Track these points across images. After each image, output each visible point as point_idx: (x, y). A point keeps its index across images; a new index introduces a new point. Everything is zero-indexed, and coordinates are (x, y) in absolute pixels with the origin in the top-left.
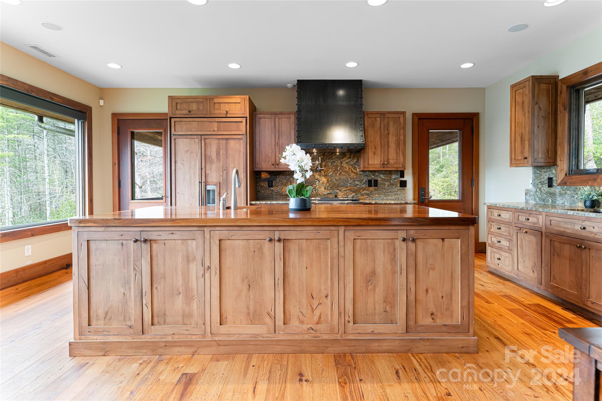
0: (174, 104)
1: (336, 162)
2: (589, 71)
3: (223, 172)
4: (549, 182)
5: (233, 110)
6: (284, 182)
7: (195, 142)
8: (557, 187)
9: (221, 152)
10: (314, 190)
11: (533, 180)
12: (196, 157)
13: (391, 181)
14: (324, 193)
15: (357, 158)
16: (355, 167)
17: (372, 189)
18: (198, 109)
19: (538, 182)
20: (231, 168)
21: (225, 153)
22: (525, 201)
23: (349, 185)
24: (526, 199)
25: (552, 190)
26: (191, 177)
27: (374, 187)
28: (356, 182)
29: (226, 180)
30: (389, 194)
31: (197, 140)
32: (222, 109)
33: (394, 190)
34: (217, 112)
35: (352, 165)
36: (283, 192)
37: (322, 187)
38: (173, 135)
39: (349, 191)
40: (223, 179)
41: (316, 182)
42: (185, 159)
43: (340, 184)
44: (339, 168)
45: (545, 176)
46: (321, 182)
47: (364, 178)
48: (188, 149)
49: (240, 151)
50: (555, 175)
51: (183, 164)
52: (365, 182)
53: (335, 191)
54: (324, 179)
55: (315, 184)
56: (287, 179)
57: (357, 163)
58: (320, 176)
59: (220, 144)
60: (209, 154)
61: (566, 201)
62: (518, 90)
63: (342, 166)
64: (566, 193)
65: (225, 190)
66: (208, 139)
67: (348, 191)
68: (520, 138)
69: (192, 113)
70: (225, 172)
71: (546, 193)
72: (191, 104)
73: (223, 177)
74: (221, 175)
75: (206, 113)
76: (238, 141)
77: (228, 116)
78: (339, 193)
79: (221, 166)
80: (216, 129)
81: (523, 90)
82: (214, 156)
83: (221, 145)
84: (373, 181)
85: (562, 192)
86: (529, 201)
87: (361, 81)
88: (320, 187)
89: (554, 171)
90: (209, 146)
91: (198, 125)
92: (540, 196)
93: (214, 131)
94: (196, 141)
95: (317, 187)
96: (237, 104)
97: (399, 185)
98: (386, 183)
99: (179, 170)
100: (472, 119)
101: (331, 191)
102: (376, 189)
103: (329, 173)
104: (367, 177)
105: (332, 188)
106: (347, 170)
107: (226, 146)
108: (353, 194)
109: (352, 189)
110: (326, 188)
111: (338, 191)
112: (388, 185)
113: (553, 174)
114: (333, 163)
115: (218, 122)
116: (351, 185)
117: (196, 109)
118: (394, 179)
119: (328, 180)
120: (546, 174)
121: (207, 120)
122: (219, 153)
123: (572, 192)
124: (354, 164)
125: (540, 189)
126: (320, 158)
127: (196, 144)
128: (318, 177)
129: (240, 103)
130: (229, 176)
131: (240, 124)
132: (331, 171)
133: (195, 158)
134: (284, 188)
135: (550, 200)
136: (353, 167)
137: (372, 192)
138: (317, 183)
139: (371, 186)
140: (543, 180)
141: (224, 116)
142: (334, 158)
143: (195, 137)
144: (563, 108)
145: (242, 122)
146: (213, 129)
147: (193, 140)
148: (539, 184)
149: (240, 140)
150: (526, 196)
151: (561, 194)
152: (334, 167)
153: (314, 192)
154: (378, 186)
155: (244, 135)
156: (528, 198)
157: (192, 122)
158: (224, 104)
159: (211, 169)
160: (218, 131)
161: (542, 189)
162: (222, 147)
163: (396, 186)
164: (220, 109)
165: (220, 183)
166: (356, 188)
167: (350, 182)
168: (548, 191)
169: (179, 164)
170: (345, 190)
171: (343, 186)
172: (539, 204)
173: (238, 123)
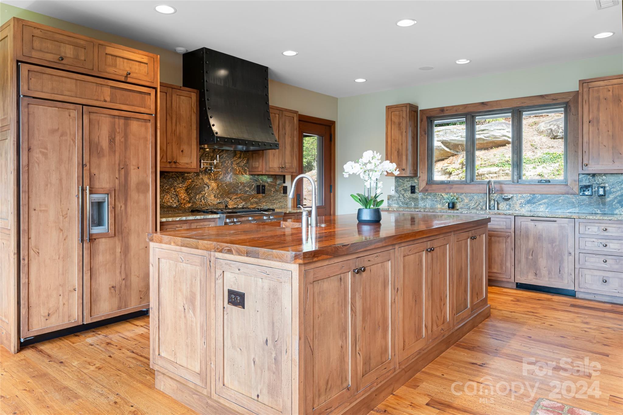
0: (27, 37)
1: (226, 163)
2: (445, 109)
3: (119, 171)
4: (412, 190)
5: (136, 73)
6: (166, 188)
7: (70, 115)
8: (419, 193)
9: (117, 139)
10: (202, 198)
11: (396, 187)
12: (72, 143)
13: (276, 187)
14: (213, 203)
15: (246, 159)
16: (245, 169)
17: (260, 196)
18: (76, 58)
19: (401, 189)
20: (133, 165)
21: (123, 140)
22: (387, 205)
23: (239, 191)
24: (388, 203)
25: (414, 196)
26: (61, 180)
27: (262, 193)
28: (246, 188)
29: (125, 187)
30: (275, 201)
31: (74, 114)
32: (118, 67)
33: (279, 196)
34: (111, 70)
35: (242, 167)
36: (164, 203)
37: (212, 195)
38: (24, 96)
39: (240, 199)
40: (119, 183)
41: (205, 187)
42: (49, 146)
43: (230, 191)
44: (229, 170)
45: (408, 184)
46: (211, 188)
47: (254, 183)
48: (57, 128)
49: (146, 139)
50: (417, 183)
51: (45, 155)
52: (254, 188)
53: (226, 199)
54: (213, 185)
55: (204, 191)
56: (170, 183)
57: (247, 165)
58: (209, 179)
59: (115, 125)
60: (96, 139)
61: (427, 204)
62: (394, 112)
63: (233, 168)
64: (427, 198)
65: (124, 202)
66: (95, 114)
67: (238, 199)
68: (396, 152)
69: (63, 62)
70: (123, 172)
71: (409, 198)
72: (62, 44)
73: (119, 180)
74: (117, 176)
75: (91, 67)
76: (143, 123)
77: (129, 80)
78: (230, 202)
79: (117, 162)
80: (108, 99)
81: (399, 113)
82: (105, 143)
83: (117, 126)
84: (261, 187)
85: (424, 197)
86: (392, 205)
87: (267, 68)
88: (209, 195)
89: (416, 181)
90: (97, 127)
91: (76, 85)
92: (403, 200)
93: (105, 101)
94: (72, 115)
95: (207, 194)
96: (142, 64)
97: (282, 192)
98: (272, 189)
99: (36, 165)
100: (330, 127)
101: (221, 200)
102: (264, 196)
103: (219, 177)
104: (256, 182)
105: (222, 196)
106: (237, 172)
107: (125, 130)
108: (243, 203)
109: (242, 197)
110: (216, 196)
111: (228, 200)
112: (274, 191)
113: (416, 183)
114: (224, 163)
115: (112, 87)
116: (241, 192)
117: (72, 56)
118: (279, 185)
119: (218, 185)
120: (409, 183)
121: (93, 81)
122: (114, 139)
123: (433, 197)
124: (244, 165)
125: (403, 195)
126: (218, 155)
127: (71, 120)
128: (208, 181)
129: (147, 64)
130: (129, 179)
131: (147, 96)
132: (221, 174)
133: (70, 145)
134: (165, 196)
135: (413, 203)
136: (243, 170)
137: (260, 200)
138: (206, 189)
139: (260, 193)
140: (406, 187)
141: (123, 79)
142: (224, 156)
143: (72, 106)
144: (424, 133)
145: (150, 94)
146: (104, 97)
147: (66, 113)
148: (402, 191)
149: (146, 122)
150: (389, 201)
151: (423, 199)
152: (224, 169)
153: (203, 201)
154: (266, 193)
155: (152, 114)
156: (390, 202)
157: (64, 79)
158: (121, 59)
159: (99, 166)
160: (111, 102)
161: (405, 195)
162: (118, 130)
163: (280, 193)
164: (115, 66)
165: (115, 190)
166: (246, 196)
167: (240, 188)
168: (411, 197)
169: (36, 154)
170: (235, 198)
171: (233, 193)
172: (402, 207)
173: (143, 95)
